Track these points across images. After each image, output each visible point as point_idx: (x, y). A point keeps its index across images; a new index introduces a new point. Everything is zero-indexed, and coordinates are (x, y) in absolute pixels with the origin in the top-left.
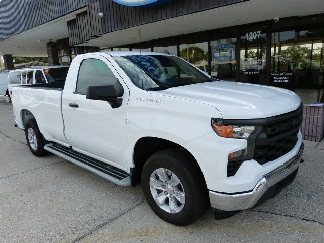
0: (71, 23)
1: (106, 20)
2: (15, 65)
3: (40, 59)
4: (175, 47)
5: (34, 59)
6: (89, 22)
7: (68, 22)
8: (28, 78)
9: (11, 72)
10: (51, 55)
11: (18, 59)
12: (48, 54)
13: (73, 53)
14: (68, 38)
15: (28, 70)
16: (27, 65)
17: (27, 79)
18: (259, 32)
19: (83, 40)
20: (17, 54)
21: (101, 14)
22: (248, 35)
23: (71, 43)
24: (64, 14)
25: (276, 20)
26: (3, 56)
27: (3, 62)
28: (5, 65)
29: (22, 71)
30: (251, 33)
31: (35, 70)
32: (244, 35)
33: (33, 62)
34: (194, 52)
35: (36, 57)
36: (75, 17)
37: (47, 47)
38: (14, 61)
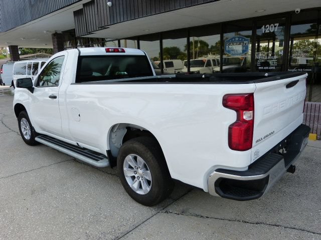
0: (77, 13)
1: (115, 10)
2: (21, 57)
3: (46, 50)
4: (185, 39)
5: (40, 50)
6: (96, 13)
7: (74, 12)
8: (34, 70)
9: (16, 63)
10: (57, 46)
11: (23, 50)
12: (54, 45)
13: (78, 44)
14: (74, 29)
15: (33, 61)
16: (33, 57)
17: (32, 71)
18: (277, 25)
19: (90, 31)
20: (23, 45)
21: (109, 4)
22: (265, 28)
23: (77, 35)
24: (70, 3)
25: (297, 11)
26: (9, 47)
27: (9, 53)
28: (11, 56)
29: (28, 62)
30: (268, 26)
31: (40, 61)
32: (260, 28)
33: (38, 54)
34: (199, 45)
35: (41, 49)
36: (81, 7)
37: (53, 38)
38: (20, 52)
